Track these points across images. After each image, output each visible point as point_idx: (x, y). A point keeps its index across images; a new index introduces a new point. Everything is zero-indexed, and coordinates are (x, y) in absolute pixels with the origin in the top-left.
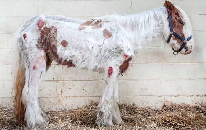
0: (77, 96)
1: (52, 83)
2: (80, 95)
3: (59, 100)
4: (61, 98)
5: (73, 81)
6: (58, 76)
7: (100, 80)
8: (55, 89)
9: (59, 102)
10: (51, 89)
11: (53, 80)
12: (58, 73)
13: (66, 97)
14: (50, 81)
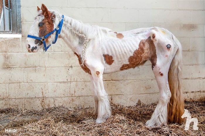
0: (89, 95)
1: (66, 84)
2: (92, 95)
3: (72, 99)
4: (74, 98)
5: (85, 82)
6: (71, 77)
7: (110, 81)
8: (69, 89)
9: (73, 101)
10: (65, 90)
11: (66, 81)
12: (72, 75)
13: (79, 97)
14: (64, 82)
